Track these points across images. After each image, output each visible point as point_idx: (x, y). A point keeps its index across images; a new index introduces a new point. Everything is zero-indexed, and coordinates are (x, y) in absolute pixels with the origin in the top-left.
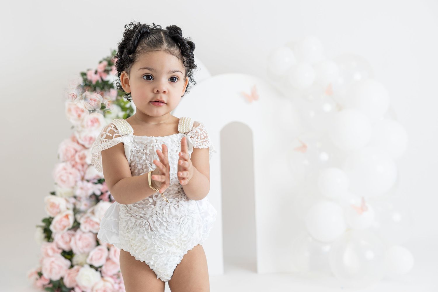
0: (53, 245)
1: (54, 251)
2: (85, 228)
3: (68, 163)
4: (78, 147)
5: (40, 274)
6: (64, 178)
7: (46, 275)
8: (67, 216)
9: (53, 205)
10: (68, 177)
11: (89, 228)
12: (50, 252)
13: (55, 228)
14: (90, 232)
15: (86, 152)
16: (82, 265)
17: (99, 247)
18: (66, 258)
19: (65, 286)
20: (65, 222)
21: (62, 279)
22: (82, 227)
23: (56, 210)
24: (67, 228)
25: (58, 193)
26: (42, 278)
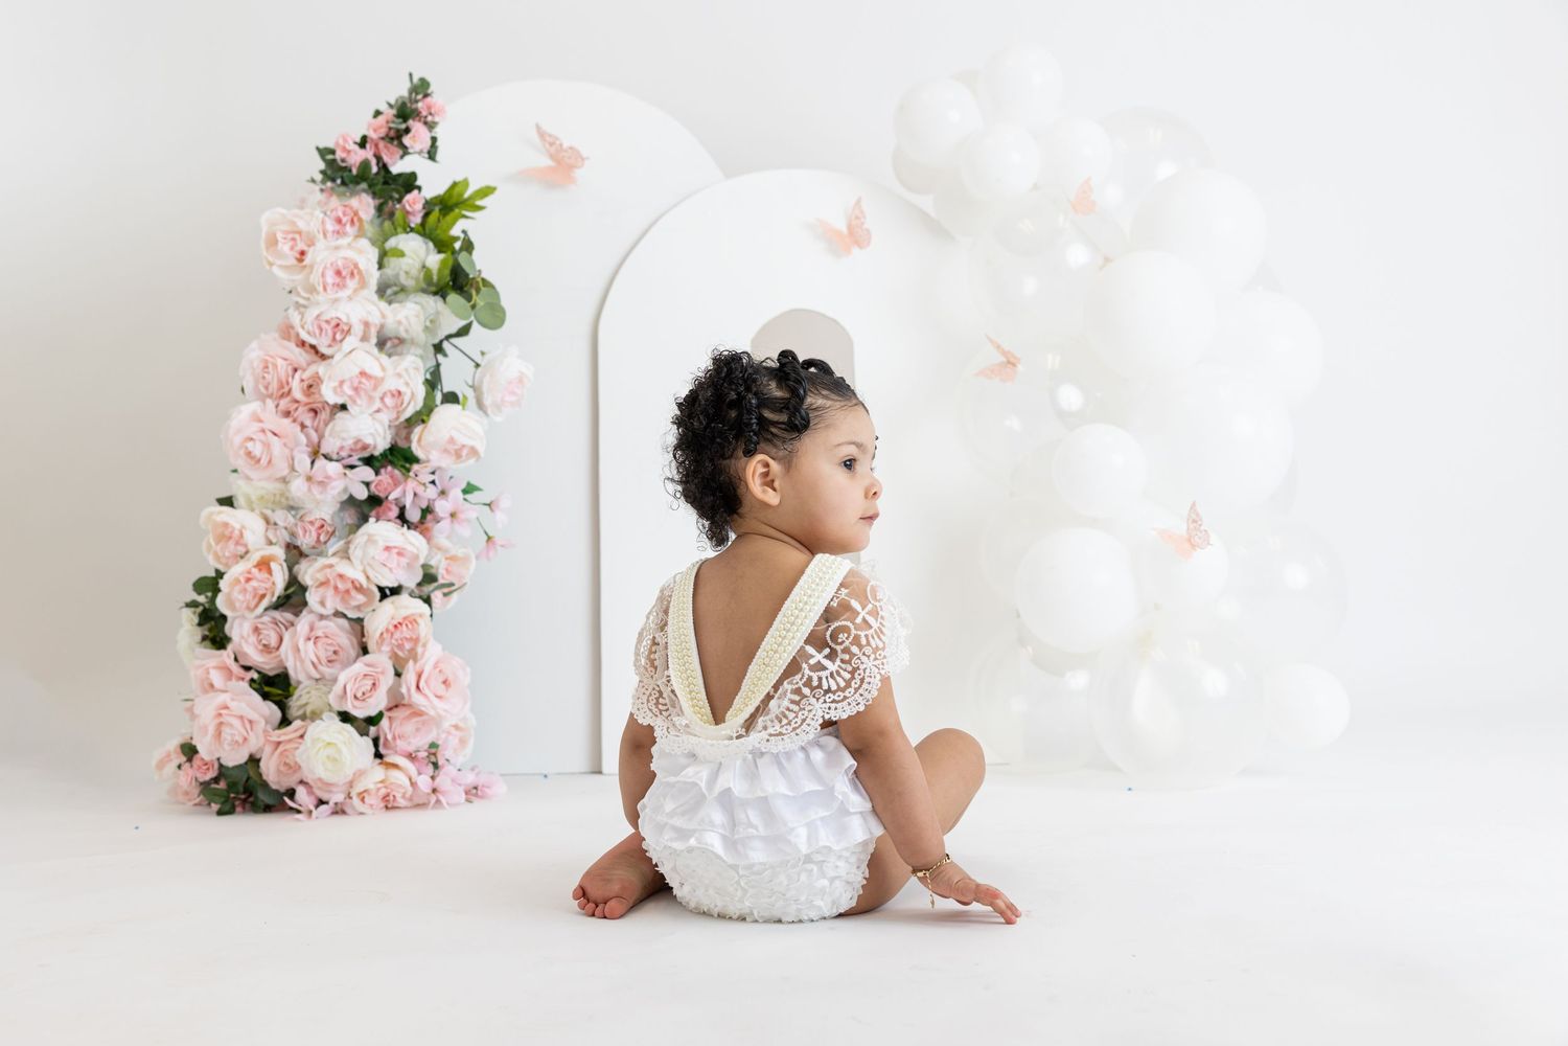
0: (226, 656)
1: (229, 674)
2: (322, 603)
3: (270, 404)
4: (300, 356)
5: (189, 751)
6: (257, 449)
7: (205, 751)
8: (264, 564)
9: (225, 535)
10: (267, 445)
11: (333, 603)
12: (217, 678)
13: (231, 604)
14: (338, 614)
15: (321, 368)
16: (315, 716)
17: (367, 658)
18: (265, 696)
19: (265, 785)
20: (260, 582)
21: (254, 761)
22: (312, 597)
23: (231, 548)
24: (265, 603)
25: (240, 500)
26: (196, 761)
